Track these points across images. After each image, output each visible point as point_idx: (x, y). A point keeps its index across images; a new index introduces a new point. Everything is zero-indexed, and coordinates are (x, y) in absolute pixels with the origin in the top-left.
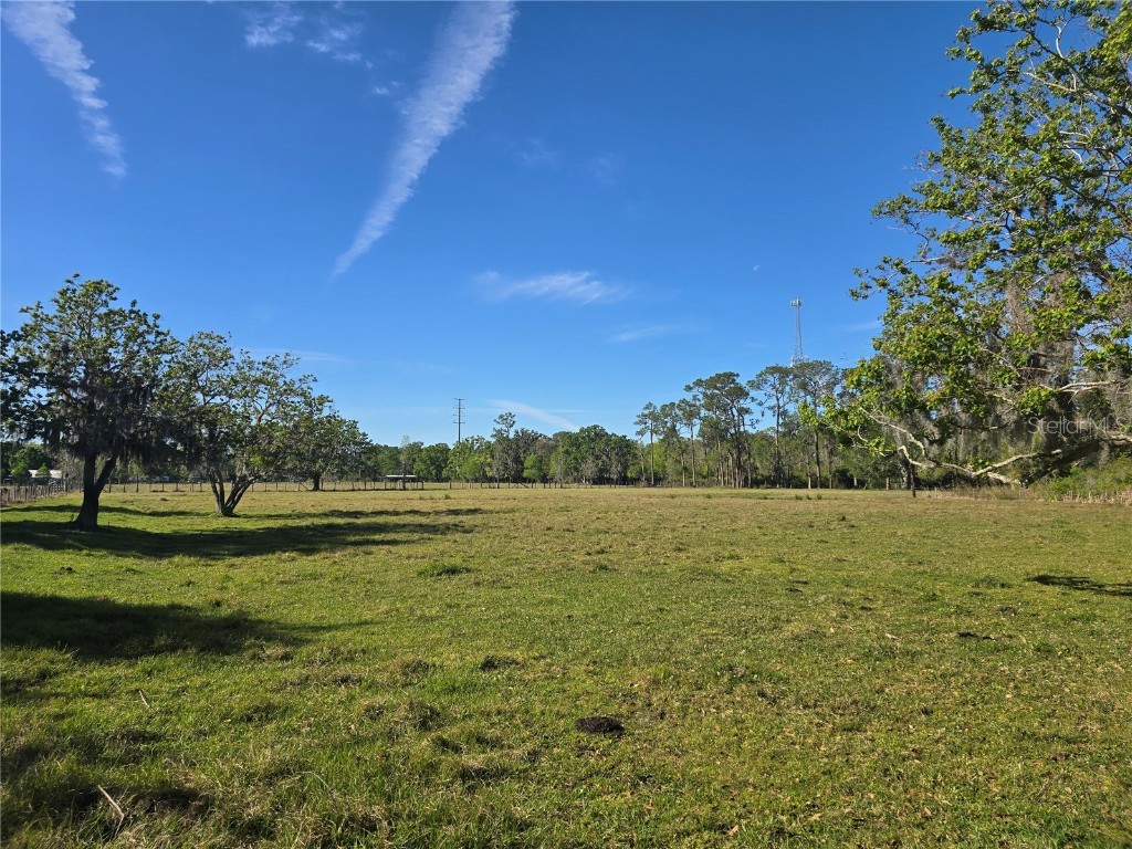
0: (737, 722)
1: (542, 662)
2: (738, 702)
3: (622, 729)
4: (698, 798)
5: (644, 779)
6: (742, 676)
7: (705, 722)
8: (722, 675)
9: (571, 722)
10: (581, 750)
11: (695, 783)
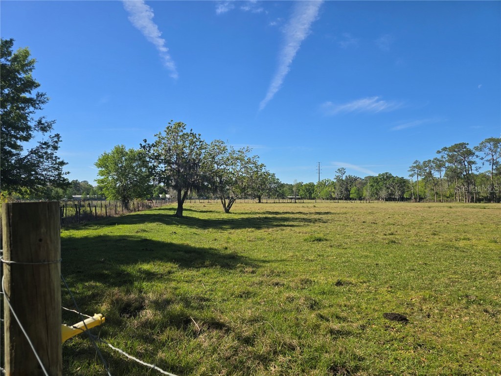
0: (471, 324)
1: (365, 284)
2: (472, 314)
3: (407, 320)
4: (451, 359)
5: (419, 345)
6: (474, 301)
7: (453, 322)
8: (462, 299)
9: (381, 314)
10: (387, 328)
11: (449, 352)
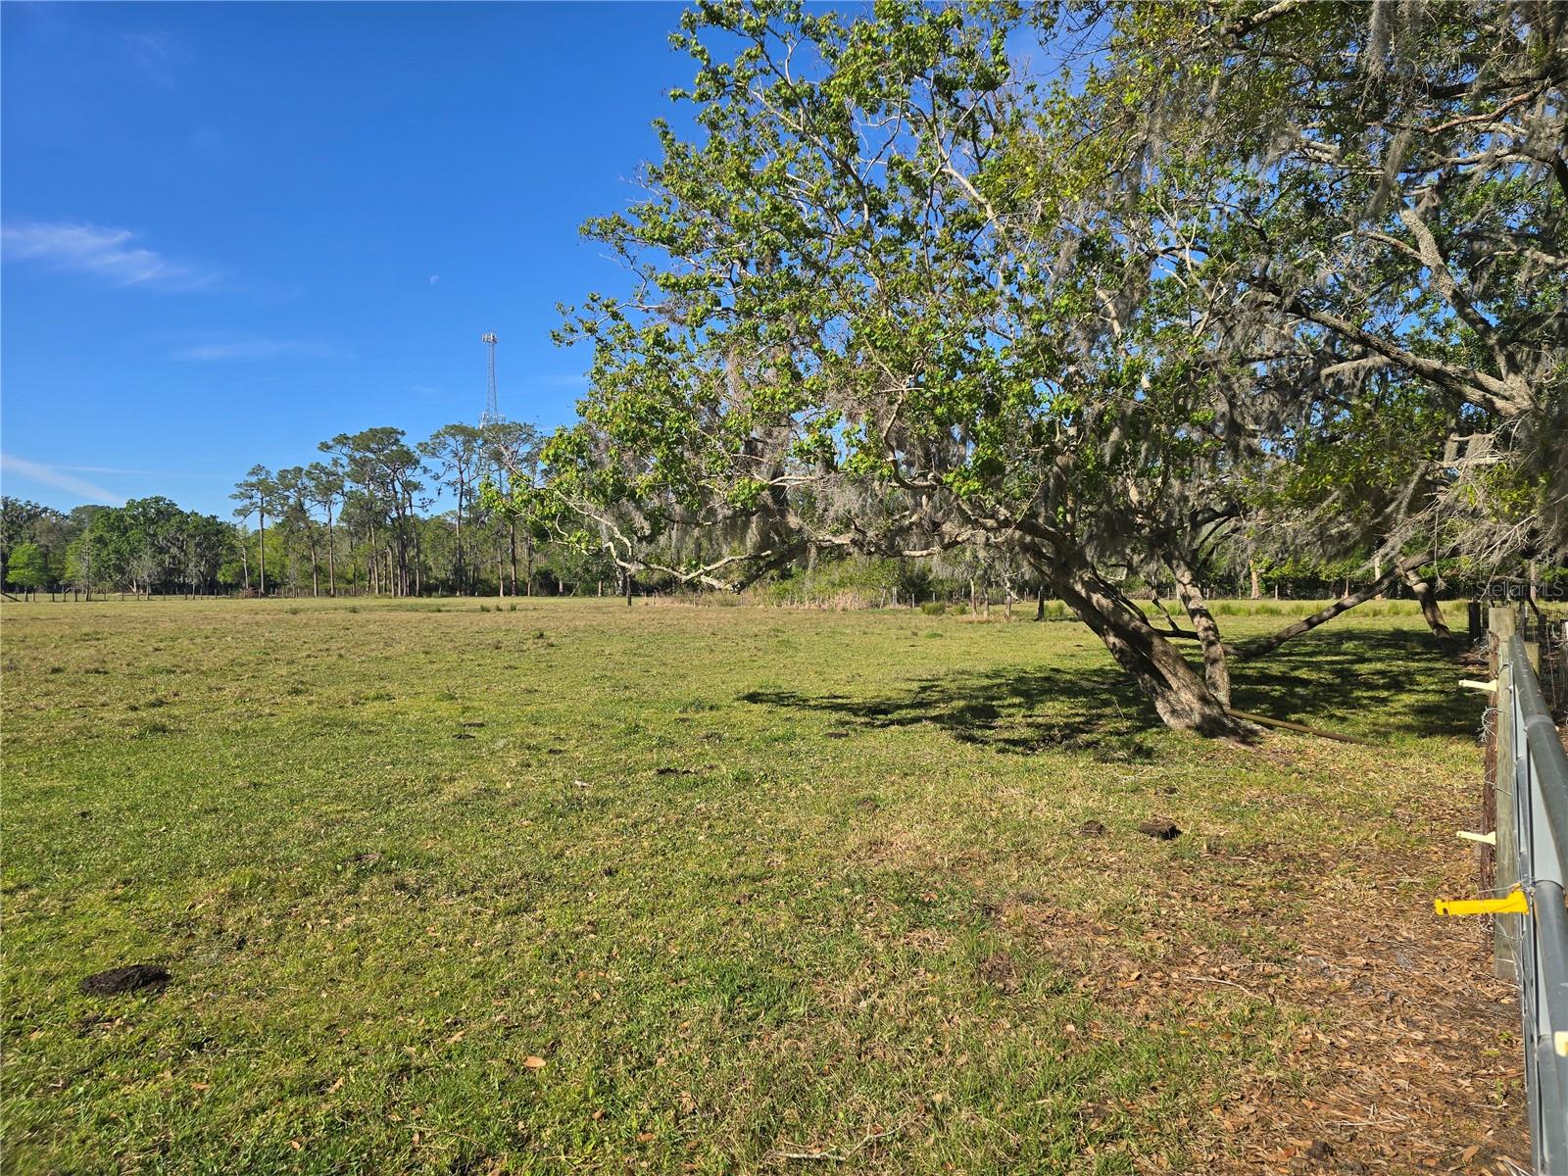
0: (359, 931)
1: (21, 896)
2: (365, 903)
3: (167, 977)
4: (286, 1053)
5: (198, 1047)
6: (375, 866)
7: (310, 940)
8: (345, 868)
9: (69, 985)
10: (86, 1026)
11: (284, 1033)
